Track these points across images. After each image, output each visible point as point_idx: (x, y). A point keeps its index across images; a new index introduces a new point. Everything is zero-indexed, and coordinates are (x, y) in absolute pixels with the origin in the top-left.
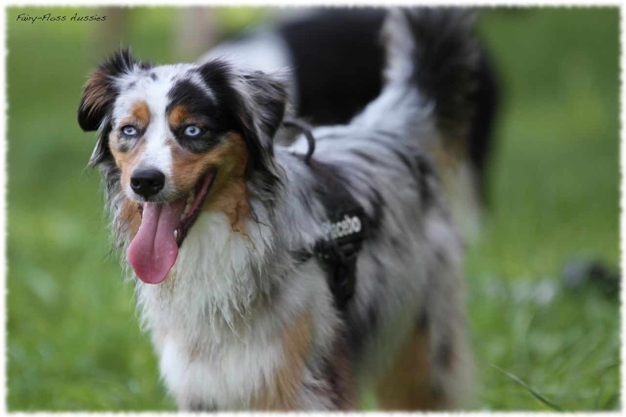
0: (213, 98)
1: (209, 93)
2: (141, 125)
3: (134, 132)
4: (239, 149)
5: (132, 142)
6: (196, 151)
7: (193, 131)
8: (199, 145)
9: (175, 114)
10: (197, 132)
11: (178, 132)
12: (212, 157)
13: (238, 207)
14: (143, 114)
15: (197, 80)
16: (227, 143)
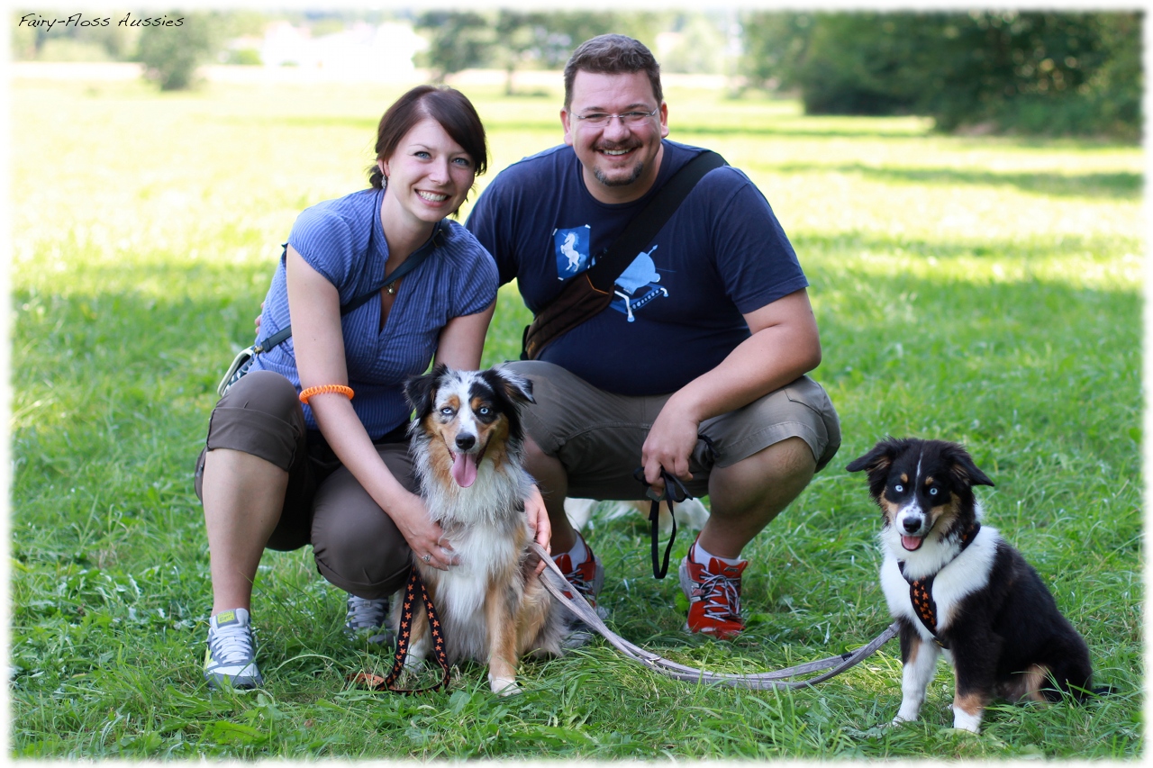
0: (492, 390)
1: (489, 387)
2: (454, 408)
3: (449, 412)
4: (504, 423)
5: (450, 418)
6: (486, 423)
7: (484, 411)
8: (487, 419)
9: (475, 403)
10: (487, 411)
11: (477, 412)
12: (493, 426)
13: (500, 457)
14: (456, 402)
15: (481, 381)
16: (500, 418)
